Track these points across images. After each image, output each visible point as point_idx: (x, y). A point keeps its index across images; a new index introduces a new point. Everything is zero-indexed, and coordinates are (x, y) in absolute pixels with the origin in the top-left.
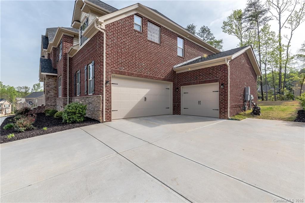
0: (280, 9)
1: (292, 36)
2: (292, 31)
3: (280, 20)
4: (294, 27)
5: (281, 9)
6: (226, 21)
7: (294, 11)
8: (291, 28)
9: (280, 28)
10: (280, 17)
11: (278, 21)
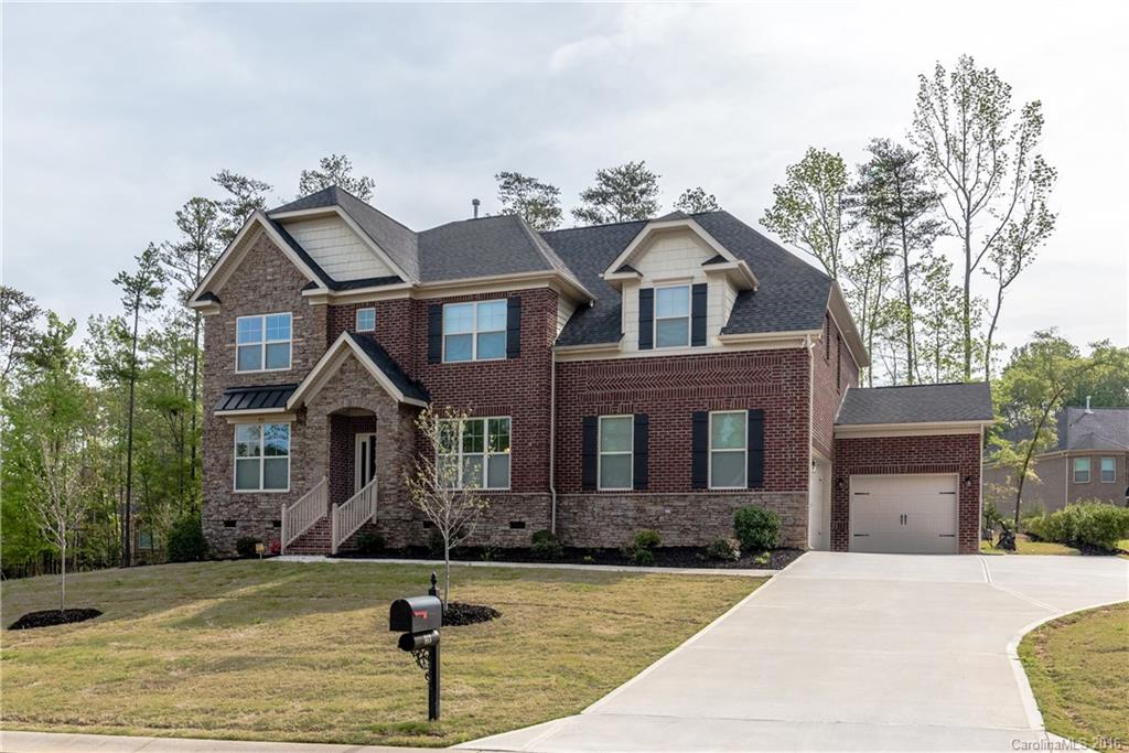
0: (969, 200)
1: (1001, 305)
2: (1002, 287)
3: (967, 239)
4: (1006, 276)
5: (973, 202)
6: (783, 185)
7: (1009, 221)
8: (998, 276)
9: (969, 271)
10: (968, 228)
11: (963, 242)
